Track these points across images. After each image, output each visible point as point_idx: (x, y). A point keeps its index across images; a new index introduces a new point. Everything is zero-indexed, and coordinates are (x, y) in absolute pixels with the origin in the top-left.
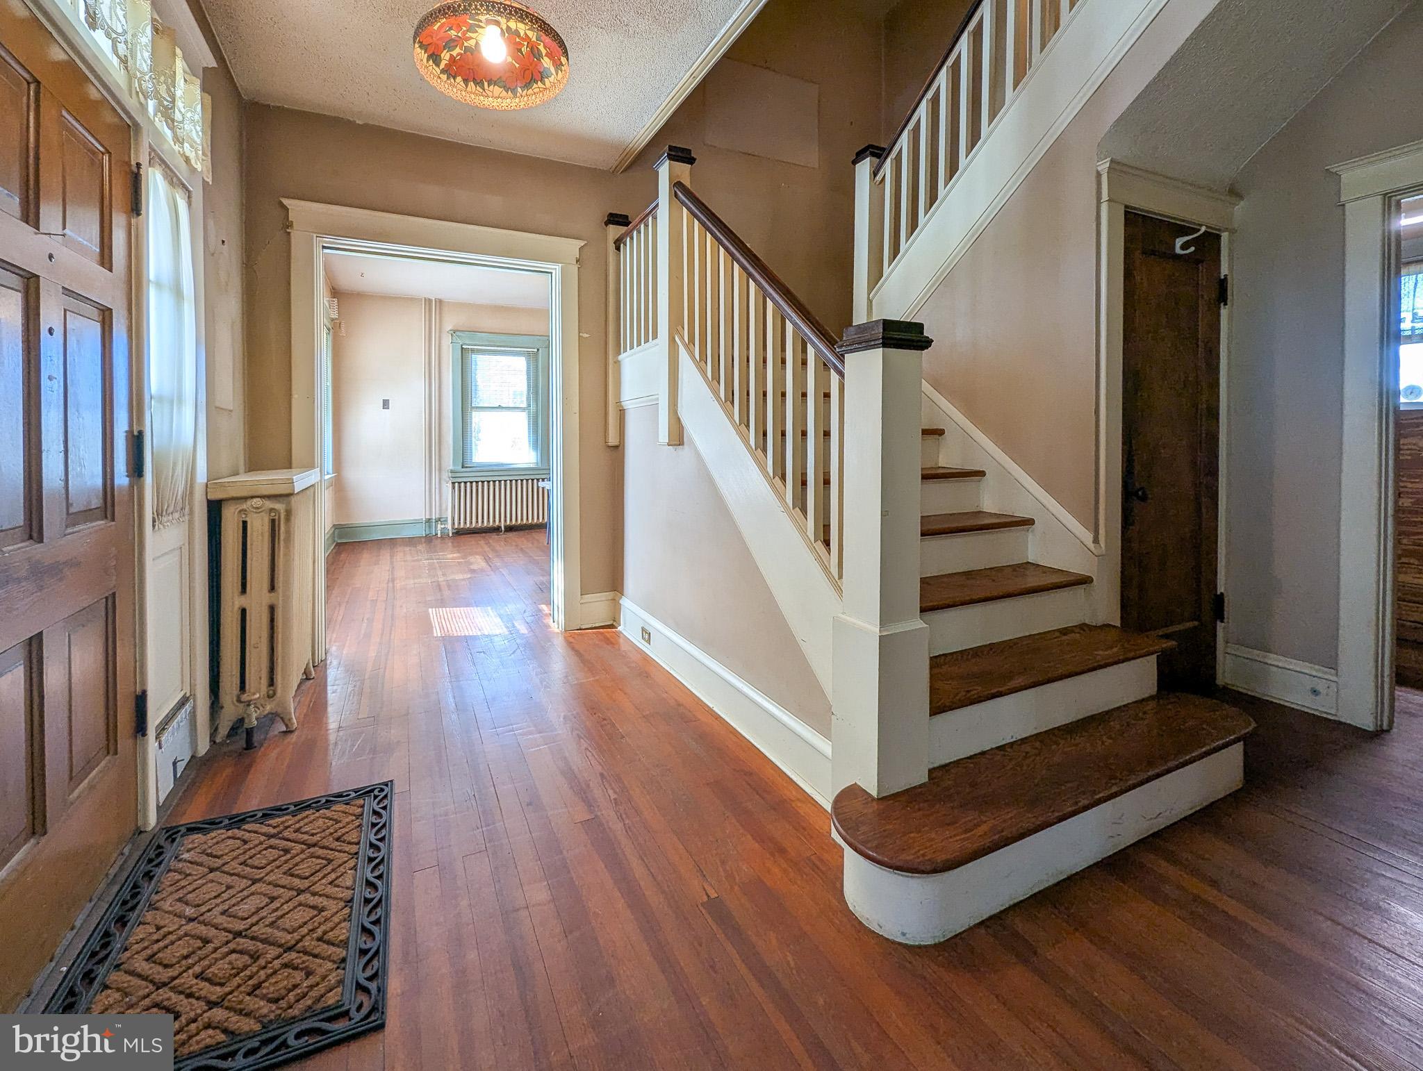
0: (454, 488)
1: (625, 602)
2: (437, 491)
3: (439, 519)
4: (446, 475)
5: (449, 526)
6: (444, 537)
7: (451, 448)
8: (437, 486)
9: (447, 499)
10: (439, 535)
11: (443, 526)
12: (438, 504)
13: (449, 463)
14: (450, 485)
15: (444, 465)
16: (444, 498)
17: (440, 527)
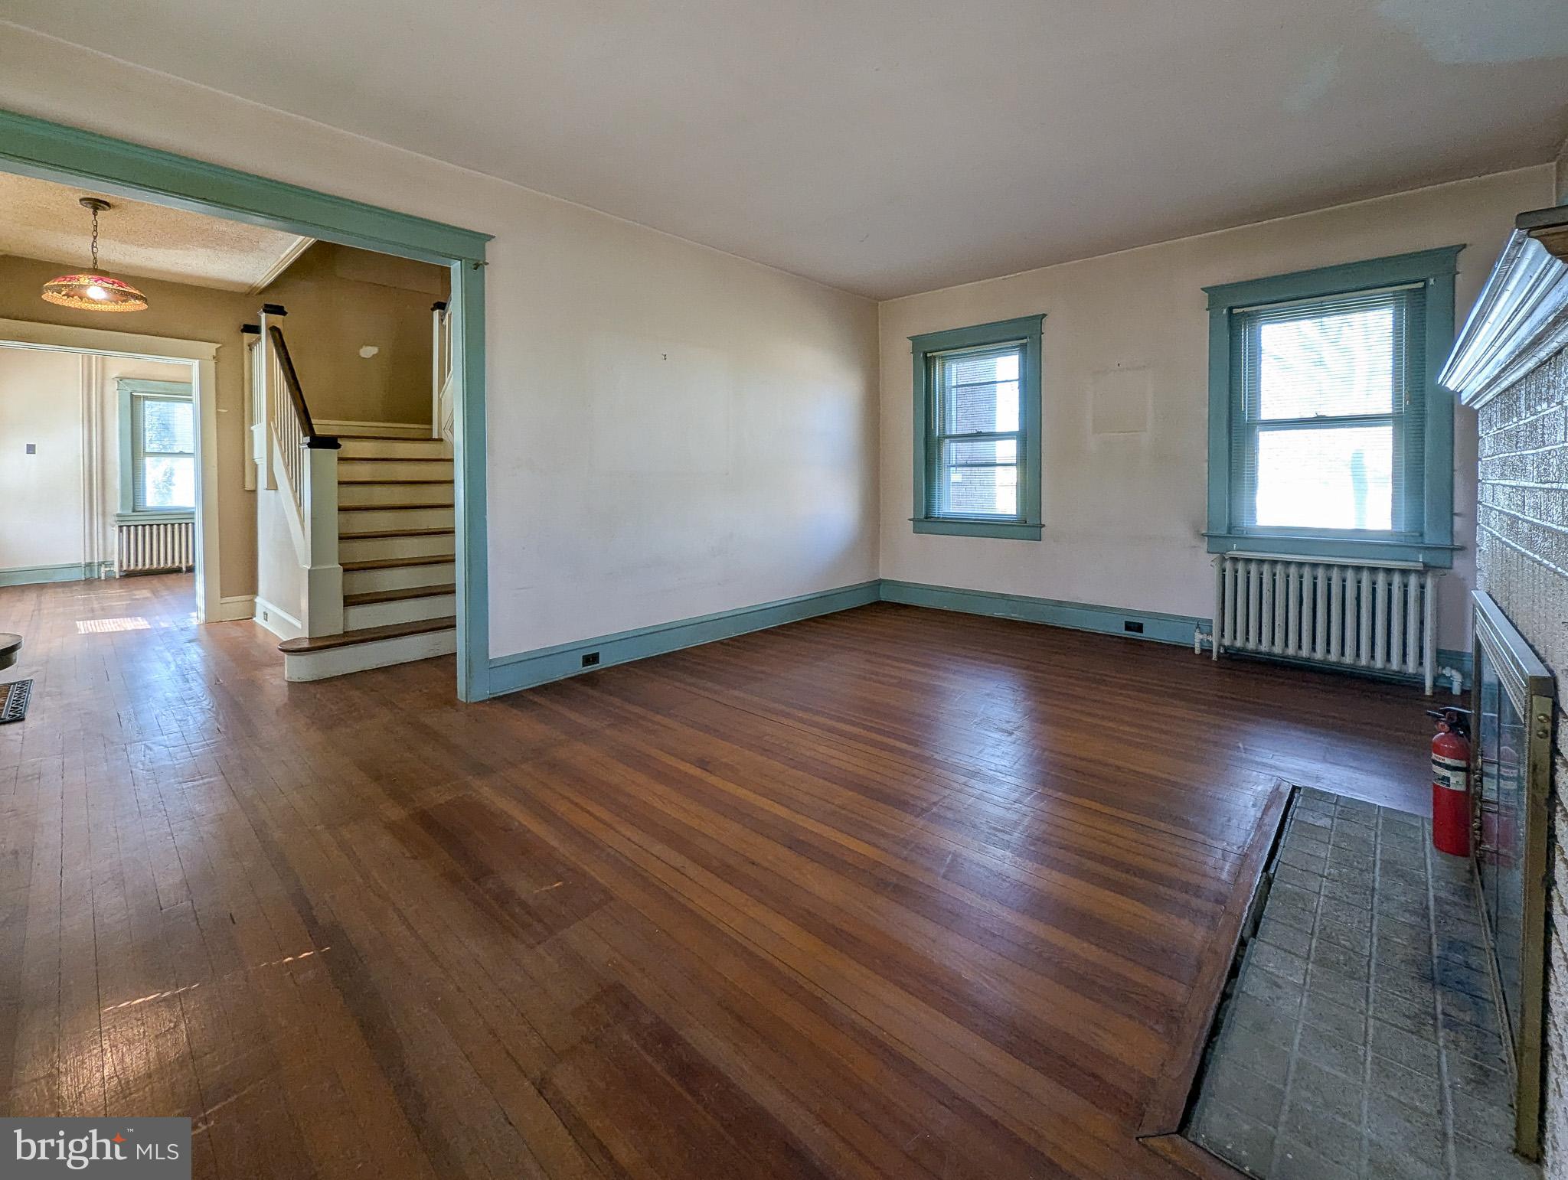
0: (121, 531)
1: (258, 600)
2: (100, 535)
3: (103, 563)
4: (111, 520)
5: (116, 568)
6: (110, 579)
7: (119, 495)
8: (100, 530)
9: (113, 543)
10: (103, 578)
11: (108, 569)
12: (101, 547)
13: (116, 506)
14: (116, 529)
15: (109, 509)
16: (109, 541)
17: (103, 569)
